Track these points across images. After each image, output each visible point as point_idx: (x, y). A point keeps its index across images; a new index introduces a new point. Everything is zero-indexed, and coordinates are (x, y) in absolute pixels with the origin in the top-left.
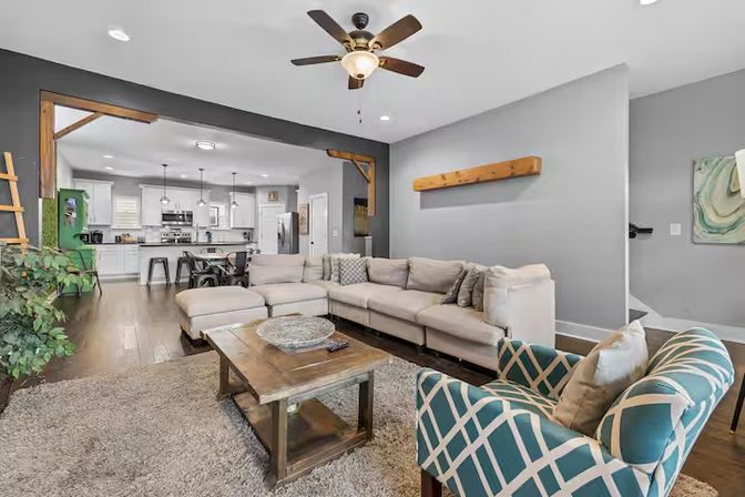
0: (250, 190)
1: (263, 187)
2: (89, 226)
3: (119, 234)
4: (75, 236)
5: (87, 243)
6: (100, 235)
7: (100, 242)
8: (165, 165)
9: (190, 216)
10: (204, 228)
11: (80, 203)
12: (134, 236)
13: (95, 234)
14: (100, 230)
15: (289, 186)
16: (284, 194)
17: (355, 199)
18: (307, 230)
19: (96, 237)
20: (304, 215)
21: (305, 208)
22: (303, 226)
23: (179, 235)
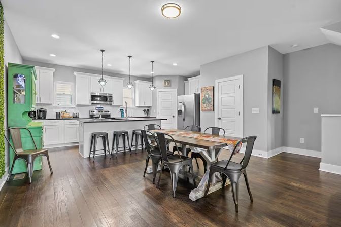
0: (150, 79)
1: (160, 77)
2: (37, 105)
3: (59, 111)
4: (24, 113)
5: (34, 118)
6: (45, 112)
7: (44, 118)
8: (103, 51)
9: (111, 97)
10: (119, 106)
11: (29, 81)
12: (70, 113)
13: (40, 111)
14: (45, 108)
15: (180, 76)
16: (176, 82)
17: (274, 80)
18: (212, 108)
19: (41, 113)
20: (207, 96)
21: (210, 90)
22: (206, 104)
23: (102, 112)
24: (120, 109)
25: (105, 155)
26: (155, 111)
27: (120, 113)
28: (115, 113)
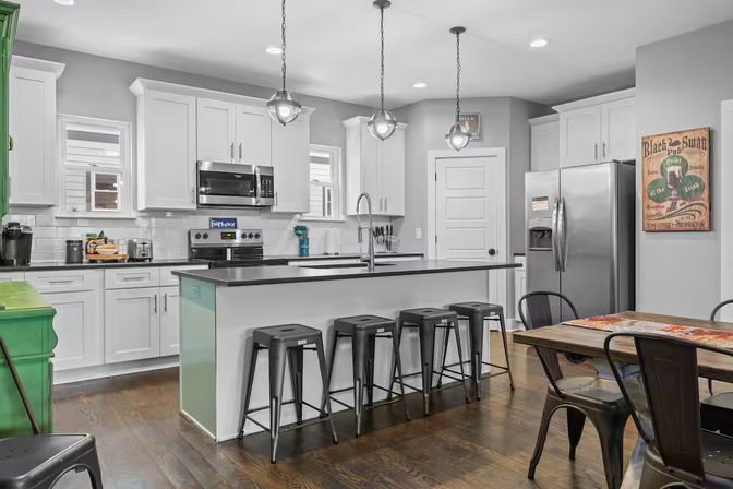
0: (403, 112)
3: (78, 234)
6: (24, 240)
7: (24, 262)
9: (268, 180)
10: (290, 215)
12: (120, 241)
13: (8, 235)
14: (24, 221)
18: (704, 218)
19: (13, 243)
20: (677, 169)
21: (691, 144)
22: (668, 204)
23: (233, 236)
24: (294, 223)
25: (300, 421)
26: (419, 235)
27: (296, 240)
28: (278, 243)
